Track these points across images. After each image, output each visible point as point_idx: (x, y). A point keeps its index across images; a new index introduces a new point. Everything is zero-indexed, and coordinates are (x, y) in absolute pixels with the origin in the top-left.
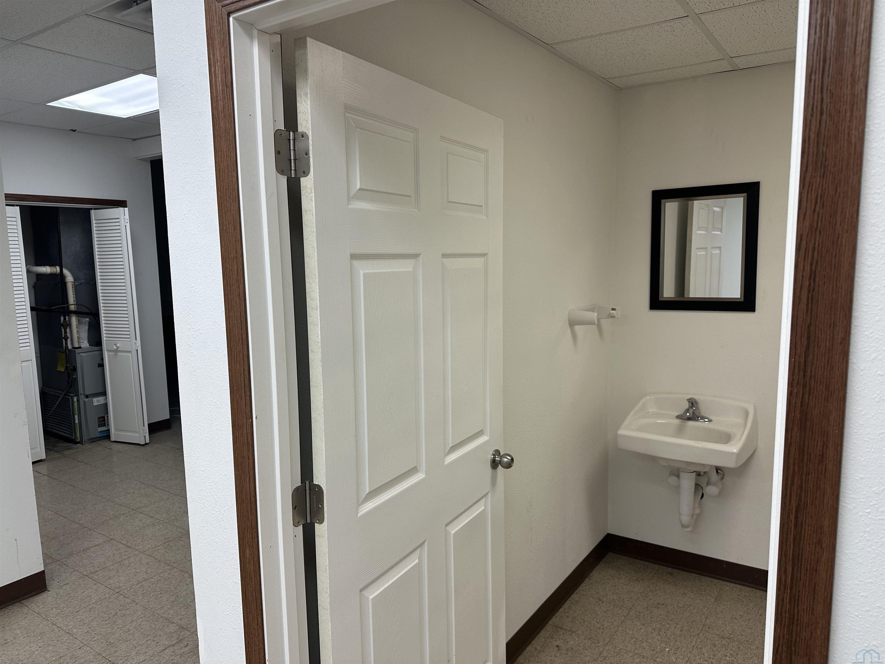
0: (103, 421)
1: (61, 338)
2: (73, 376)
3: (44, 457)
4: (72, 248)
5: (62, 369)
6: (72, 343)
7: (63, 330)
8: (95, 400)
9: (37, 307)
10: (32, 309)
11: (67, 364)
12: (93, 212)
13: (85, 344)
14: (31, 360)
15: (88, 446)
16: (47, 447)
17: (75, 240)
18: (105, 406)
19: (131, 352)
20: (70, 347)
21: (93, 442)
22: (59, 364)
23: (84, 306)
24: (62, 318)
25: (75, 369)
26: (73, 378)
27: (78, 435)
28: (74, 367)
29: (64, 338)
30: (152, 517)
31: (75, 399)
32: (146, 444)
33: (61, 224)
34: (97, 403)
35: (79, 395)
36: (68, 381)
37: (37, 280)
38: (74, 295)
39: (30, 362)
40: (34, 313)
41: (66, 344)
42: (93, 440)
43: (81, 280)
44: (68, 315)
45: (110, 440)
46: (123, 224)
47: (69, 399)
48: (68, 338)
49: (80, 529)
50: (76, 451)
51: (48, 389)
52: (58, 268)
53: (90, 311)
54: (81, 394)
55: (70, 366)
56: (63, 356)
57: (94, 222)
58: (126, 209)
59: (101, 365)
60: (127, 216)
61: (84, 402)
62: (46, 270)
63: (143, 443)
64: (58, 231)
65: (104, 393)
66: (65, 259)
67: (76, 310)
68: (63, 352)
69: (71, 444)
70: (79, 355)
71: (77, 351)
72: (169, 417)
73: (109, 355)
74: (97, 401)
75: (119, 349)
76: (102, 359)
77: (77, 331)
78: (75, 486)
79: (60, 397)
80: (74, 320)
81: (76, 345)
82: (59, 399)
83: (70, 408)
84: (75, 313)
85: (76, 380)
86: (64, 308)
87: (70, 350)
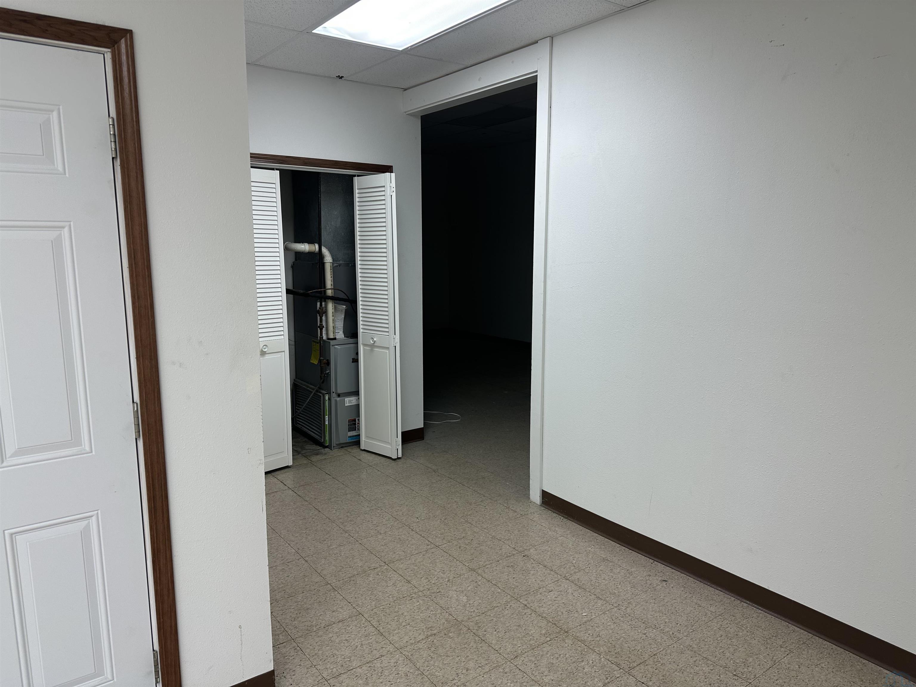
0: (354, 424)
1: (317, 327)
2: (326, 370)
3: (290, 463)
4: (333, 223)
5: (316, 362)
6: (327, 334)
7: (319, 318)
8: (347, 399)
9: (294, 290)
10: (288, 291)
11: (321, 357)
12: (356, 179)
13: (340, 335)
14: (284, 351)
15: (336, 452)
16: (295, 449)
17: (335, 214)
18: (358, 406)
19: (388, 348)
20: (325, 337)
21: (342, 447)
22: (312, 356)
23: (342, 291)
24: (318, 304)
25: (328, 363)
26: (325, 374)
27: (327, 438)
28: (328, 360)
29: (319, 327)
30: (409, 582)
31: (327, 398)
32: (398, 458)
33: (322, 195)
34: (349, 403)
35: (330, 393)
36: (321, 376)
37: (296, 260)
38: (332, 278)
39: (283, 353)
40: (291, 296)
41: (321, 334)
42: (342, 446)
43: (340, 261)
44: (325, 301)
45: (360, 447)
46: (388, 194)
47: (321, 396)
48: (323, 327)
49: (322, 586)
50: (324, 457)
51: (300, 381)
52: (317, 246)
53: (348, 297)
54: (333, 392)
55: (323, 360)
56: (317, 347)
57: (356, 191)
58: (393, 175)
59: (356, 361)
60: (393, 184)
61: (336, 401)
62: (304, 247)
63: (394, 457)
64: (319, 202)
65: (356, 393)
66: (325, 236)
67: (333, 295)
68: (318, 343)
69: (320, 448)
70: (333, 347)
71: (332, 342)
72: (423, 426)
73: (364, 349)
74: (349, 401)
75: (375, 344)
76: (357, 354)
77: (333, 320)
78: (320, 510)
79: (312, 392)
80: (330, 306)
81: (331, 336)
82: (311, 394)
83: (321, 406)
84: (332, 298)
85: (329, 375)
86: (320, 292)
87: (324, 341)
